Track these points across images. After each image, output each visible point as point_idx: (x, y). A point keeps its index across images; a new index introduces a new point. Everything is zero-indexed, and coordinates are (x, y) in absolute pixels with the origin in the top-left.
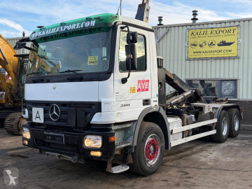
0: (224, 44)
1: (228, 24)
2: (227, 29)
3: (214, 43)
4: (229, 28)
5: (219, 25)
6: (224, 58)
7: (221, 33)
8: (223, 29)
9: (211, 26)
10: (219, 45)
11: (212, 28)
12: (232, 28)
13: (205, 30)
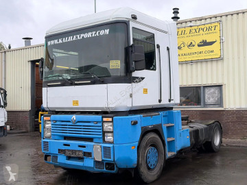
0: (205, 43)
1: (208, 21)
2: (207, 26)
3: (193, 43)
4: (210, 25)
5: (198, 23)
6: (206, 61)
7: (201, 31)
8: (203, 27)
9: (189, 24)
10: (199, 46)
11: (191, 26)
12: (213, 25)
13: (183, 29)
